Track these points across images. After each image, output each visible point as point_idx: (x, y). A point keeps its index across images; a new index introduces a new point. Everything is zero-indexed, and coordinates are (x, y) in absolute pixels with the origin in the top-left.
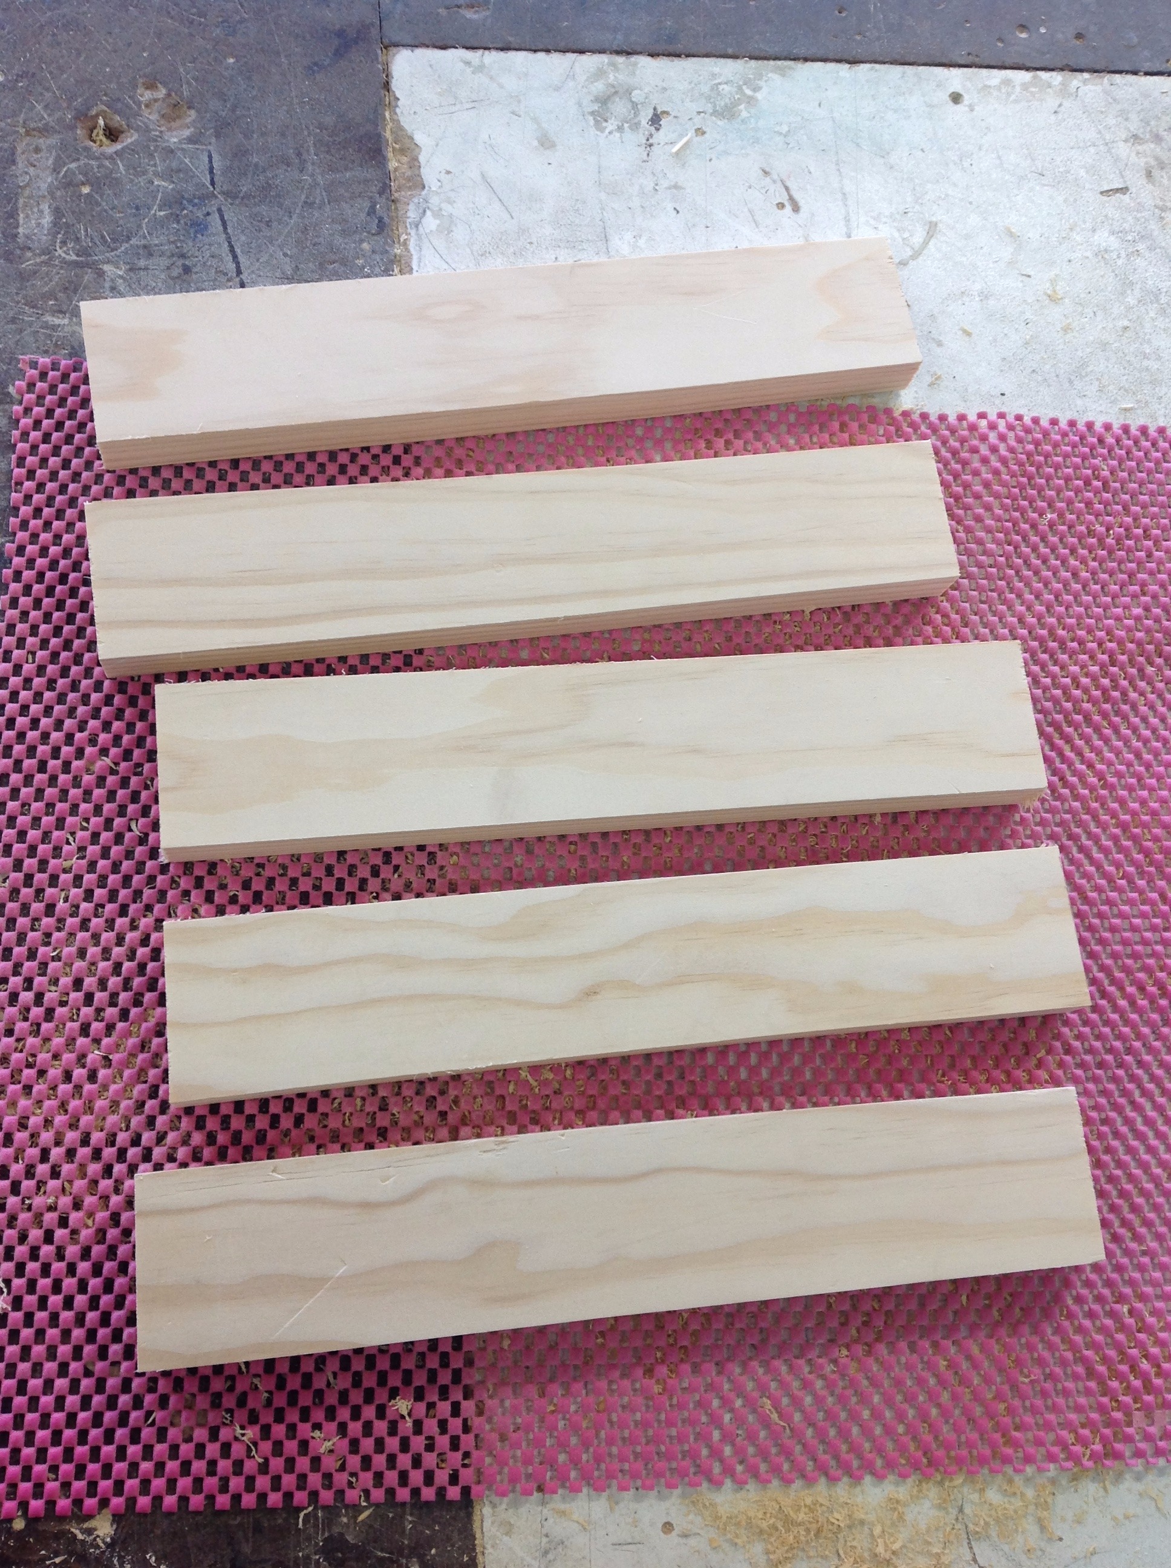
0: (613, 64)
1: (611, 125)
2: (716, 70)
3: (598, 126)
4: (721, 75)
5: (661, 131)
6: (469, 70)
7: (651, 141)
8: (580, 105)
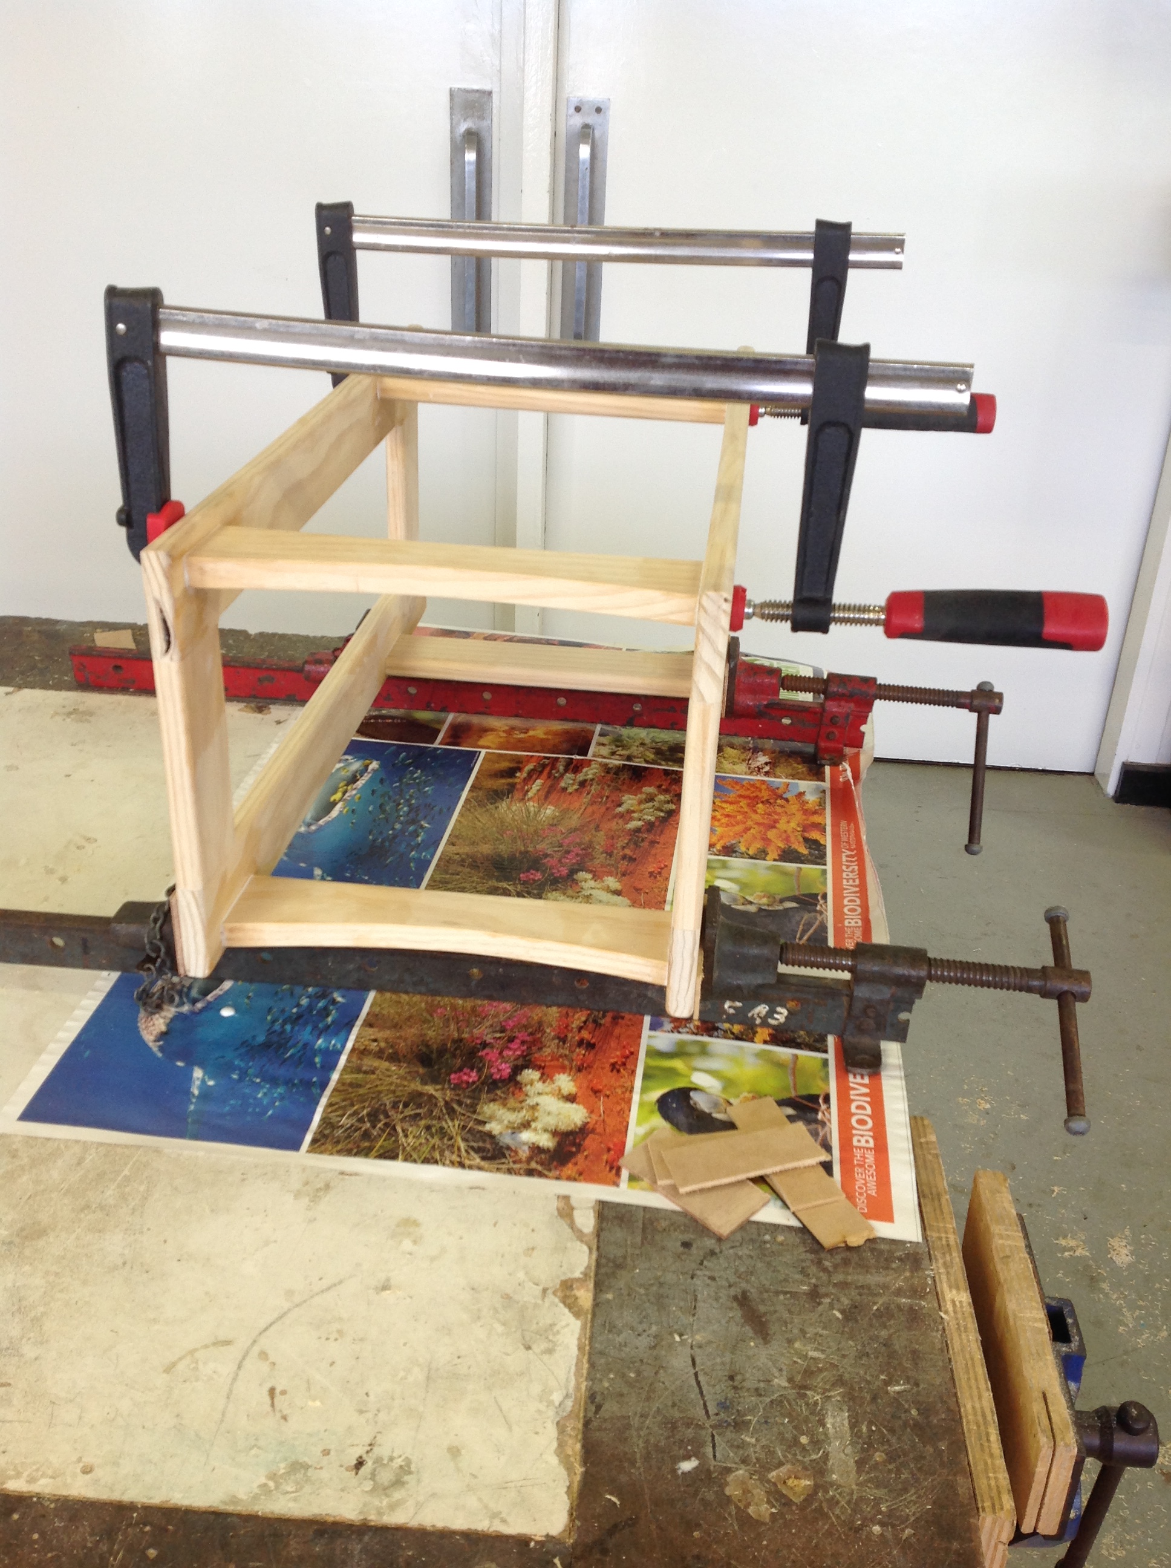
0: (380, 1513)
1: (399, 1462)
2: (291, 1505)
3: (408, 1462)
4: (289, 1500)
5: (357, 1456)
6: (503, 1515)
7: (369, 1448)
8: (419, 1481)
